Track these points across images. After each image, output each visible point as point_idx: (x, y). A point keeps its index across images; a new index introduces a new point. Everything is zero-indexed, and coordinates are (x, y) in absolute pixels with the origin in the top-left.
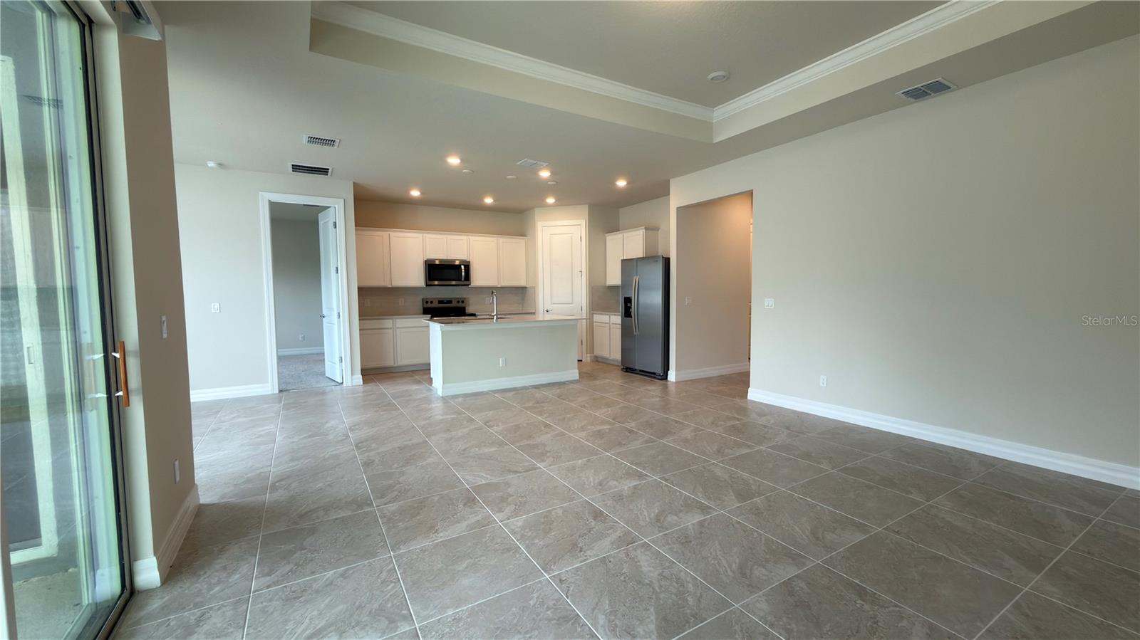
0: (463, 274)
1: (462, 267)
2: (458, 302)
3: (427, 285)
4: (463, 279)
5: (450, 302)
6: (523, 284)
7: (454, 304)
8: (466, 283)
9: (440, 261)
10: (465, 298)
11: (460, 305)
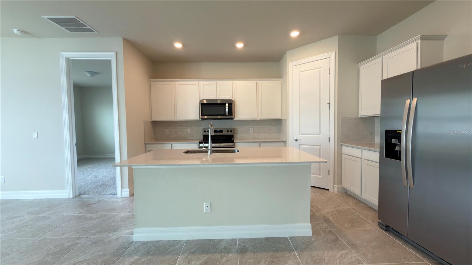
0: (227, 110)
1: (227, 105)
2: (228, 131)
3: (201, 119)
4: (227, 114)
5: (221, 131)
6: (278, 117)
7: (225, 133)
8: (230, 117)
9: (207, 100)
10: (234, 129)
11: (229, 133)
